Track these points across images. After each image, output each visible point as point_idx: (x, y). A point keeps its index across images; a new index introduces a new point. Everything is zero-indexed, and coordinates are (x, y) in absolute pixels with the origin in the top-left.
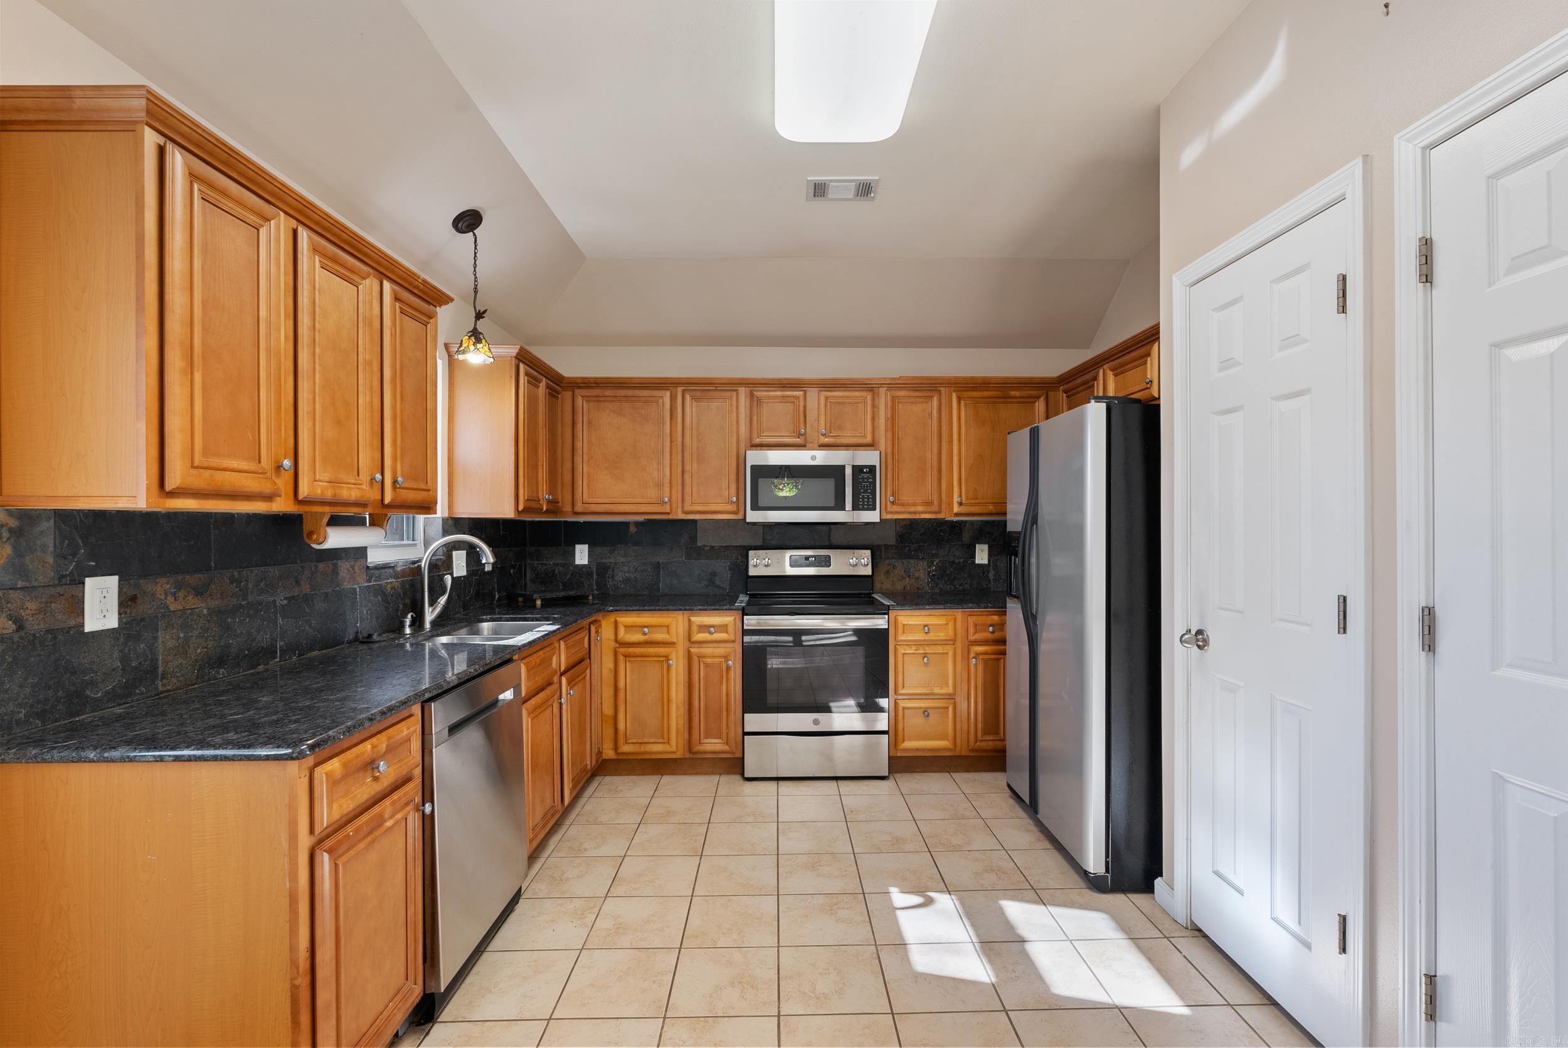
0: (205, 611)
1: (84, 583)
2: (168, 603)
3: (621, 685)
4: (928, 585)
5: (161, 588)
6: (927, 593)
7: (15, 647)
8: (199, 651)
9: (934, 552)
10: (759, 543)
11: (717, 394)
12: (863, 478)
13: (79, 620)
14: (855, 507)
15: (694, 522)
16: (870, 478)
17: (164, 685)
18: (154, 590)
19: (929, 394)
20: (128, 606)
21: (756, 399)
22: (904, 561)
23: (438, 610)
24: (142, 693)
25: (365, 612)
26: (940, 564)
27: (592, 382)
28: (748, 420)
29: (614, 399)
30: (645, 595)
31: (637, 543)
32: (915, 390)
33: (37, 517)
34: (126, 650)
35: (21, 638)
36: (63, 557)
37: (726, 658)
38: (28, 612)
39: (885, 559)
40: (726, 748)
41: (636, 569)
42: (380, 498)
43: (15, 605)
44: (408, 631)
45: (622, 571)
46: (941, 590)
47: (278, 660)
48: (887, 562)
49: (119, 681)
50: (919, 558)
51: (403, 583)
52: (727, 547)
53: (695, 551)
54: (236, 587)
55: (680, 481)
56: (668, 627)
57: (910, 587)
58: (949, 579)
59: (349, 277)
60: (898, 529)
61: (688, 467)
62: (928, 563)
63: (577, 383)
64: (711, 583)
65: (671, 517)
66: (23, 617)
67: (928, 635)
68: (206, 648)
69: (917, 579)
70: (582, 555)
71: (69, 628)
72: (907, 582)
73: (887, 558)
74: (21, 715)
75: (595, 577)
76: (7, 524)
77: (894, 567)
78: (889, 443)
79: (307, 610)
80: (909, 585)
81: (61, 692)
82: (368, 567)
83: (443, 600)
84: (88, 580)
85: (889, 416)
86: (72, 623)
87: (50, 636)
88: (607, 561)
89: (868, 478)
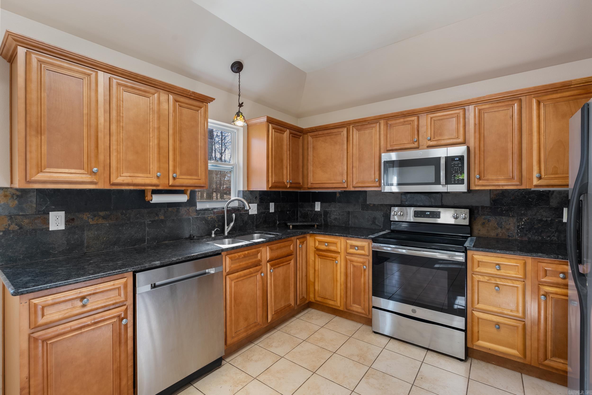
0: (108, 225)
1: (49, 214)
2: (89, 221)
3: (317, 268)
4: (518, 235)
5: (86, 217)
6: (516, 240)
7: (18, 234)
8: (105, 239)
9: (522, 212)
10: (399, 203)
11: (368, 126)
12: (454, 164)
13: (47, 226)
14: (447, 182)
15: (366, 192)
16: (460, 164)
17: (87, 250)
18: (82, 217)
19: (510, 103)
20: (70, 222)
21: (389, 125)
22: (497, 217)
23: (230, 228)
24: (76, 253)
25: (195, 227)
26: (528, 221)
27: (314, 129)
28: (385, 137)
29: (323, 135)
30: (343, 226)
31: (339, 202)
32: (497, 103)
33: (29, 191)
34: (69, 237)
35: (21, 231)
36: (40, 205)
37: (364, 263)
38: (24, 223)
39: (482, 215)
40: (363, 311)
41: (340, 214)
42: (168, 183)
43: (19, 220)
44: (213, 236)
45: (333, 215)
46: (529, 238)
47: (146, 244)
48: (483, 217)
49: (65, 248)
50: (510, 216)
51: (218, 217)
52: (382, 205)
53: (366, 207)
54: (124, 216)
55: (351, 171)
56: (336, 244)
57: (502, 235)
58: (536, 232)
59: (144, 94)
60: (492, 196)
61: (354, 165)
62: (517, 219)
63: (309, 131)
64: (374, 222)
65: (347, 189)
66: (22, 225)
67: (500, 271)
68: (108, 238)
69: (508, 229)
70: (318, 207)
71: (43, 229)
72: (499, 231)
73: (484, 215)
74: (21, 257)
75: (323, 217)
76: (16, 194)
77: (489, 221)
78: (477, 140)
79: (163, 226)
80: (501, 234)
81: (39, 250)
82: (196, 210)
83: (232, 224)
84: (50, 213)
85: (477, 122)
86: (44, 227)
87: (34, 231)
88: (328, 210)
89: (458, 164)
